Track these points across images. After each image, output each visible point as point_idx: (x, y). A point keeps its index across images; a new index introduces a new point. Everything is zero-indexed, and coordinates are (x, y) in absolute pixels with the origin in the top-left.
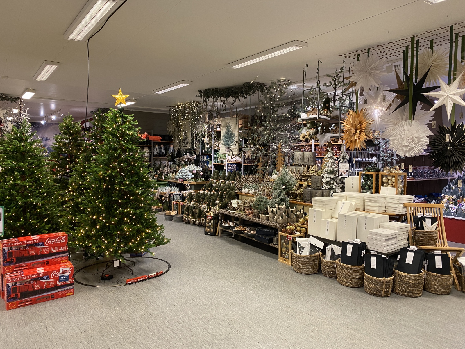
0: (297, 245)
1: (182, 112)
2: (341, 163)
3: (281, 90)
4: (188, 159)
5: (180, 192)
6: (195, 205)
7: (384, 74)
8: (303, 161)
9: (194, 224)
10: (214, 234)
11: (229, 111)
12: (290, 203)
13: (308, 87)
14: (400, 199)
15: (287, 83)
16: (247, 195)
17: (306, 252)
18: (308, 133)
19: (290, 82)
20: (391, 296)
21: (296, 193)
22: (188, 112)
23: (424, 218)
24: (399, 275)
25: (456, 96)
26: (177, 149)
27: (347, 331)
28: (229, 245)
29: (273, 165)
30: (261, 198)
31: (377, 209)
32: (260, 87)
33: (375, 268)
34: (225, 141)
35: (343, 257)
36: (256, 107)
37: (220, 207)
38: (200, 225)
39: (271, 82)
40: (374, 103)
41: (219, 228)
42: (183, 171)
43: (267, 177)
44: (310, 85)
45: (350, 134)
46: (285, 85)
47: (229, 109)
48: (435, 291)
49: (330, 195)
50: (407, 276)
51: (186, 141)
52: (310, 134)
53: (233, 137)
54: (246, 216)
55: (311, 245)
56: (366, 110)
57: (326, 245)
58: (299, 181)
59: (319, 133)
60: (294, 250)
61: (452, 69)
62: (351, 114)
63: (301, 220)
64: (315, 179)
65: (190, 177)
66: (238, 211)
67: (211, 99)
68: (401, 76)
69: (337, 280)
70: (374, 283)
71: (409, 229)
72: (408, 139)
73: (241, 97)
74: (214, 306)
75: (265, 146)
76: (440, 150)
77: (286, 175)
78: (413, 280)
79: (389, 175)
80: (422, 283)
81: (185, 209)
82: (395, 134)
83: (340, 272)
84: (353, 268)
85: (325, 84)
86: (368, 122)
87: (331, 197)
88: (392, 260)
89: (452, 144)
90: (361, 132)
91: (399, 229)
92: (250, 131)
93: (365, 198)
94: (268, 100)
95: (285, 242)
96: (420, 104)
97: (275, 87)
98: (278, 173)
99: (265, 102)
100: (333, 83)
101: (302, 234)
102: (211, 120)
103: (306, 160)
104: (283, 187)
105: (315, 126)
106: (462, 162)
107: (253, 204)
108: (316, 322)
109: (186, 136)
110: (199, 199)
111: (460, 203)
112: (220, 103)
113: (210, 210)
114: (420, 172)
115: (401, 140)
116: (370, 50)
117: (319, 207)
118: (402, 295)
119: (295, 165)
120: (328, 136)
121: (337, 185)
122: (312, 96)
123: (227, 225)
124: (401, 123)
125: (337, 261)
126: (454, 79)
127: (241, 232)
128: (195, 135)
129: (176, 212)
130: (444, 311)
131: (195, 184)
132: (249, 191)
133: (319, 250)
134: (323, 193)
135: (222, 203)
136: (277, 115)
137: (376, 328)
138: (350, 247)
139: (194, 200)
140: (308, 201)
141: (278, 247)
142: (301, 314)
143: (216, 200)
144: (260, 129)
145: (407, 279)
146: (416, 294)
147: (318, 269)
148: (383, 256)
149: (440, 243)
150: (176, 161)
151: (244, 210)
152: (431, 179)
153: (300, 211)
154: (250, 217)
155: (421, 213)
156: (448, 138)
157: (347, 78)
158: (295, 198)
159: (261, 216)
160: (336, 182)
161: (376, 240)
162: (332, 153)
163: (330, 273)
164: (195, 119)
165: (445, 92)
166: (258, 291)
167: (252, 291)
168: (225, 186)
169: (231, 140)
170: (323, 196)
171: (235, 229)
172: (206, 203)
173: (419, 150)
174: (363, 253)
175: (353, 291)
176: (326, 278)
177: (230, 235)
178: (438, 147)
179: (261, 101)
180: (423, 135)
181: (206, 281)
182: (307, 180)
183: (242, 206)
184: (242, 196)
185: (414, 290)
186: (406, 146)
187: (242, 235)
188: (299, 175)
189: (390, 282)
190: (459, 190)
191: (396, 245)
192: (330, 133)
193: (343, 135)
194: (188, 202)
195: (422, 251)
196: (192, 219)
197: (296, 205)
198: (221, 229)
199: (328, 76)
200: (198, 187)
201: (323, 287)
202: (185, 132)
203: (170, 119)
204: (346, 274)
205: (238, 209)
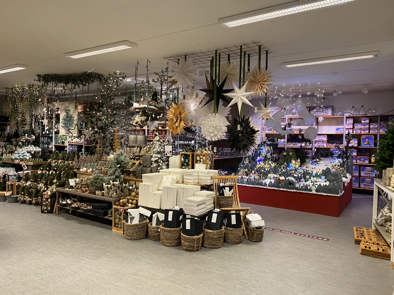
0: (128, 216)
1: (20, 94)
2: (167, 145)
3: (117, 82)
4: (27, 140)
5: (17, 172)
6: (32, 185)
7: (197, 76)
8: (136, 143)
9: (30, 203)
10: (51, 212)
11: (68, 96)
12: (124, 179)
13: (140, 81)
14: (209, 173)
15: (123, 76)
16: (86, 173)
17: (136, 221)
18: (140, 119)
19: (126, 75)
20: (201, 250)
21: (130, 171)
22: (26, 95)
23: (224, 187)
24: (207, 232)
25: (244, 97)
26: (14, 130)
27: (165, 284)
28: (66, 221)
29: (111, 146)
30: (98, 176)
31: (192, 181)
32: (99, 77)
33: (190, 229)
34: (64, 124)
35: (166, 223)
36: (95, 94)
37: (58, 186)
38: (37, 204)
39: (108, 73)
40: (190, 98)
41: (56, 205)
42: (20, 152)
43: (104, 157)
44: (142, 80)
45: (173, 121)
46: (121, 77)
47: (69, 95)
48: (231, 241)
49: (157, 171)
50: (212, 233)
51: (24, 123)
52: (141, 121)
53: (72, 120)
54: (83, 193)
55: (141, 214)
56: (184, 103)
57: (153, 213)
58: (133, 160)
59: (149, 120)
60: (126, 220)
61: (242, 77)
62: (174, 106)
63: (133, 194)
64: (145, 158)
65: (28, 158)
66: (75, 189)
67: (50, 84)
68: (209, 79)
69: (161, 242)
70: (188, 241)
71: (214, 195)
72: (213, 127)
73: (81, 85)
74: (44, 281)
75: (103, 129)
76: (234, 136)
77: (122, 155)
78: (216, 235)
79: (201, 154)
80: (223, 237)
81: (20, 189)
82: (204, 124)
83: (163, 235)
84: (173, 231)
85: (153, 80)
86: (186, 113)
87: (158, 173)
88: (202, 221)
89: (242, 132)
90: (180, 121)
91: (207, 196)
92: (89, 115)
93: (183, 173)
94: (105, 89)
95: (118, 214)
96: (222, 102)
97: (111, 79)
98: (114, 153)
99: (103, 91)
100: (160, 80)
101: (133, 206)
102: (51, 103)
103: (138, 142)
104: (118, 166)
105: (146, 114)
106: (248, 145)
107: (90, 182)
108: (140, 280)
109: (24, 118)
110: (36, 179)
111: (250, 174)
112: (59, 88)
113: (47, 189)
114: (225, 152)
115: (209, 128)
116: (187, 57)
117: (148, 182)
118: (209, 248)
119: (129, 147)
120: (156, 123)
121: (163, 163)
122: (143, 89)
123: (64, 202)
124: (208, 115)
125: (161, 226)
126: (243, 85)
127: (78, 208)
128: (34, 117)
129: (11, 192)
130: (236, 256)
131: (32, 164)
132: (87, 170)
133: (147, 219)
134: (151, 170)
135: (60, 182)
136: (114, 103)
137: (188, 277)
138: (171, 213)
139: (31, 180)
140: (139, 177)
141: (112, 219)
142: (128, 276)
143: (54, 180)
144: (98, 114)
145: (212, 235)
146: (219, 246)
147: (146, 234)
148: (195, 218)
149: (235, 205)
150: (13, 142)
151: (81, 187)
152: (232, 157)
153: (133, 186)
154: (87, 194)
155: (222, 183)
156: (239, 128)
157: (171, 77)
158: (129, 175)
159: (97, 192)
160: (163, 160)
161: (191, 206)
162: (159, 137)
163: (156, 236)
164: (34, 102)
165: (237, 93)
166: (91, 260)
167: (84, 261)
168: (64, 166)
169: (71, 123)
170: (151, 172)
171: (72, 206)
172: (43, 183)
173: (221, 136)
174: (181, 217)
175: (172, 250)
176: (152, 241)
177: (67, 211)
178: (233, 134)
179: (98, 89)
180: (223, 124)
181: (38, 258)
182: (139, 159)
183: (79, 184)
184: (80, 175)
185: (216, 243)
186: (212, 133)
187: (79, 211)
188: (133, 155)
189: (200, 239)
190: (249, 165)
191: (205, 209)
192: (158, 120)
193: (168, 122)
194: (24, 182)
195: (223, 212)
196: (28, 199)
197: (129, 181)
198: (58, 207)
199: (156, 74)
200: (35, 167)
201: (149, 249)
202: (23, 114)
203: (7, 100)
204: (167, 236)
205: (75, 187)
